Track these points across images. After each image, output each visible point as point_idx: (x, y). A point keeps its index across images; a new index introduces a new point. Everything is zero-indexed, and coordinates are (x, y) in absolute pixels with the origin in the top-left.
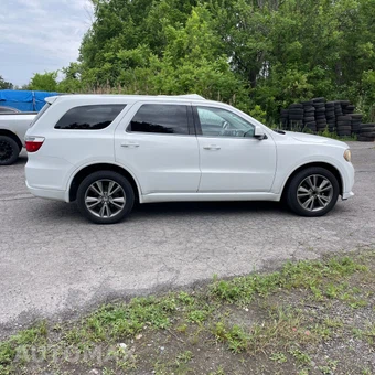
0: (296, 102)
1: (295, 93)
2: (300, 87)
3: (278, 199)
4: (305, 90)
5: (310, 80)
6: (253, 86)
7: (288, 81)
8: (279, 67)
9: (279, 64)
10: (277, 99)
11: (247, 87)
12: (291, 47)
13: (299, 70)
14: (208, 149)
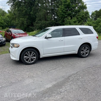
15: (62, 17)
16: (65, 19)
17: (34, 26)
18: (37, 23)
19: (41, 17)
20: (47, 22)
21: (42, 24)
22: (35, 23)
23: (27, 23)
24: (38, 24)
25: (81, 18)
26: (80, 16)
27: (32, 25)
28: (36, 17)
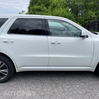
0: (91, 21)
1: (91, 19)
2: (93, 16)
3: (93, 71)
4: (94, 18)
5: (96, 14)
6: (77, 16)
7: (89, 15)
8: (85, 11)
9: (86, 9)
10: (85, 21)
11: (75, 17)
12: (90, 4)
13: (92, 11)
14: (53, 43)
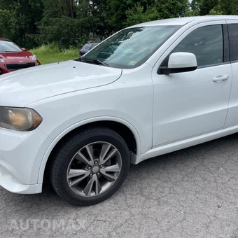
15: (119, 6)
16: (127, 12)
17: (39, 34)
18: (47, 23)
19: (56, 7)
20: (76, 21)
21: (61, 26)
22: (40, 24)
23: (20, 25)
24: (50, 27)
25: (170, 10)
26: (167, 4)
27: (34, 30)
28: (43, 7)
